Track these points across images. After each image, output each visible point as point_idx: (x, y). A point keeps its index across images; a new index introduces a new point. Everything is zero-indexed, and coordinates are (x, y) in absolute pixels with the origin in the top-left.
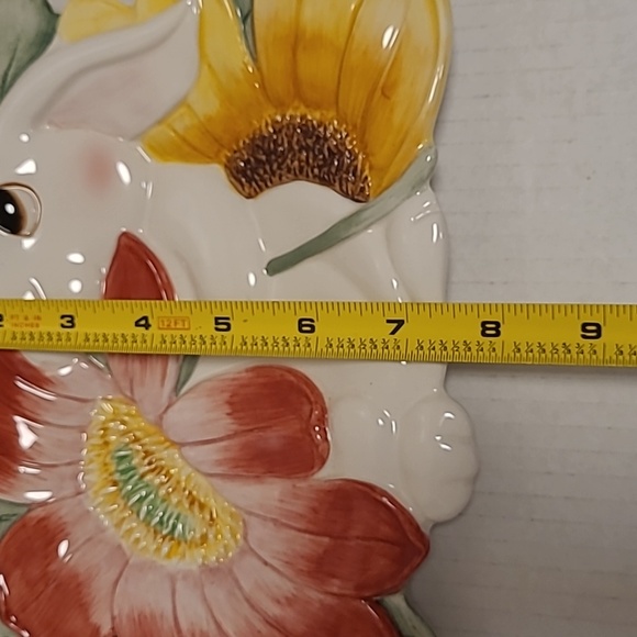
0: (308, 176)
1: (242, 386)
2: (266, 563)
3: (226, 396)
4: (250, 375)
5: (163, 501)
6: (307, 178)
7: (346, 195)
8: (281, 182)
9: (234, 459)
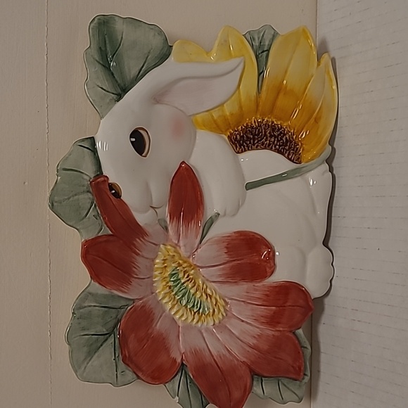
0: (272, 148)
1: (232, 240)
2: (243, 321)
3: (225, 244)
4: (237, 235)
5: (193, 295)
6: (271, 149)
7: (290, 160)
8: (257, 149)
9: (227, 274)
